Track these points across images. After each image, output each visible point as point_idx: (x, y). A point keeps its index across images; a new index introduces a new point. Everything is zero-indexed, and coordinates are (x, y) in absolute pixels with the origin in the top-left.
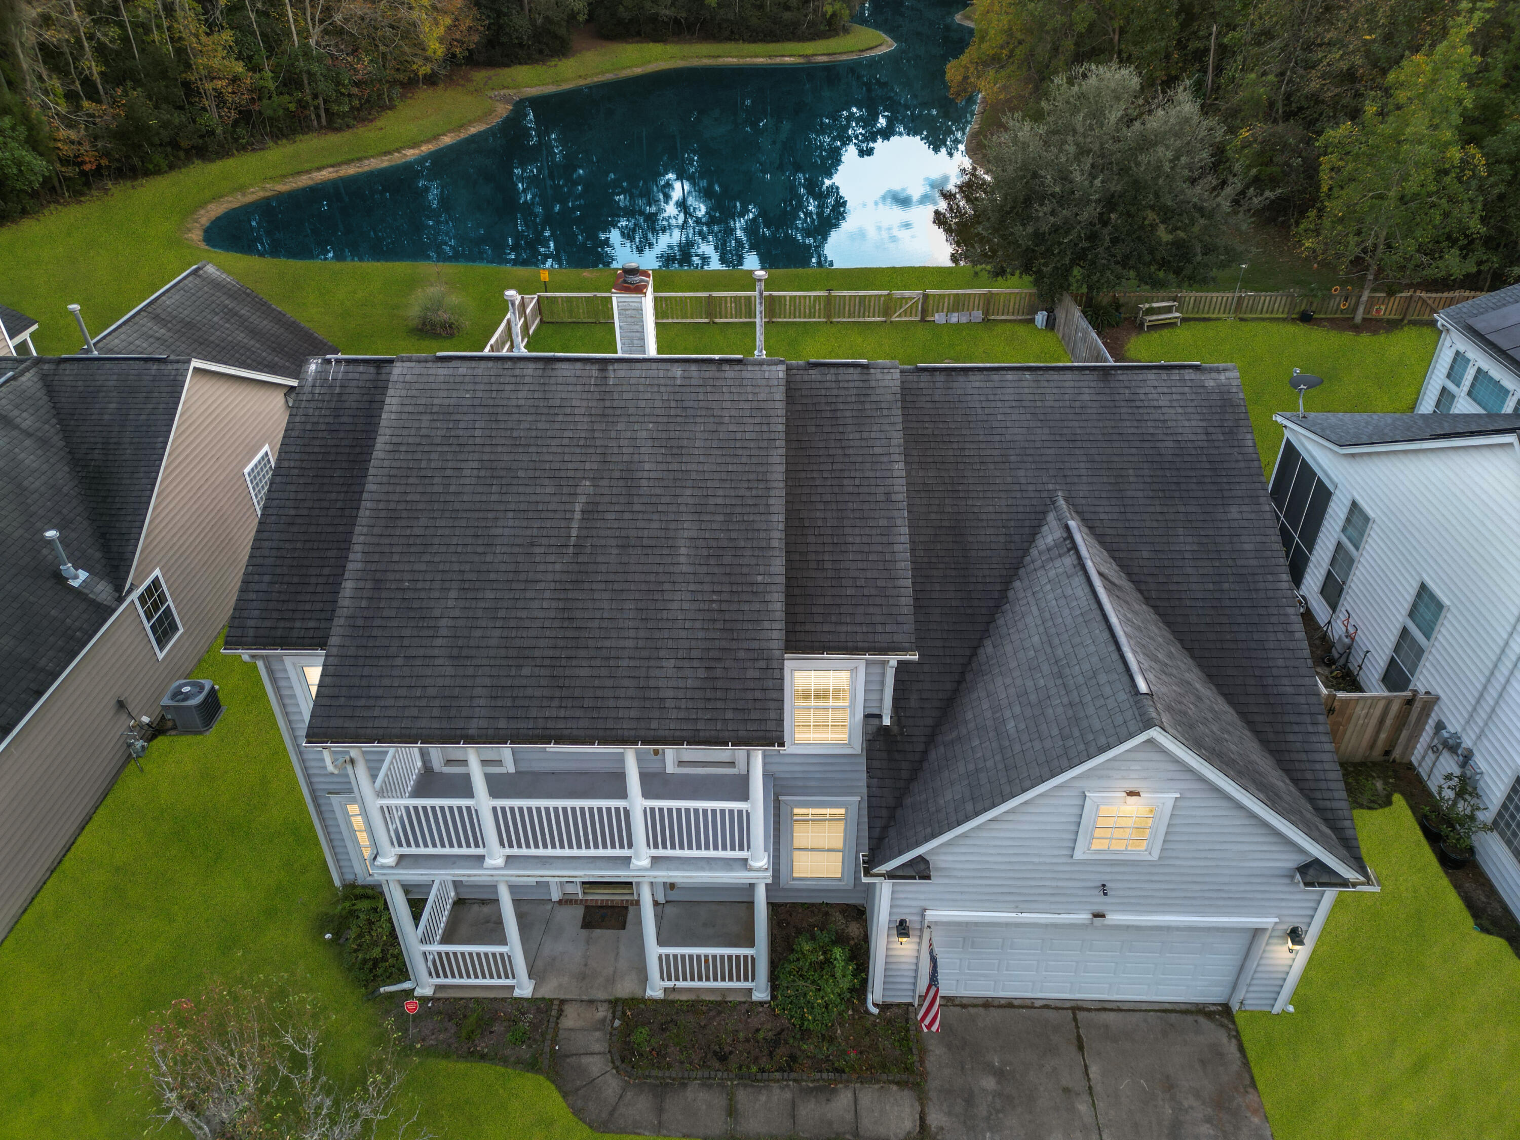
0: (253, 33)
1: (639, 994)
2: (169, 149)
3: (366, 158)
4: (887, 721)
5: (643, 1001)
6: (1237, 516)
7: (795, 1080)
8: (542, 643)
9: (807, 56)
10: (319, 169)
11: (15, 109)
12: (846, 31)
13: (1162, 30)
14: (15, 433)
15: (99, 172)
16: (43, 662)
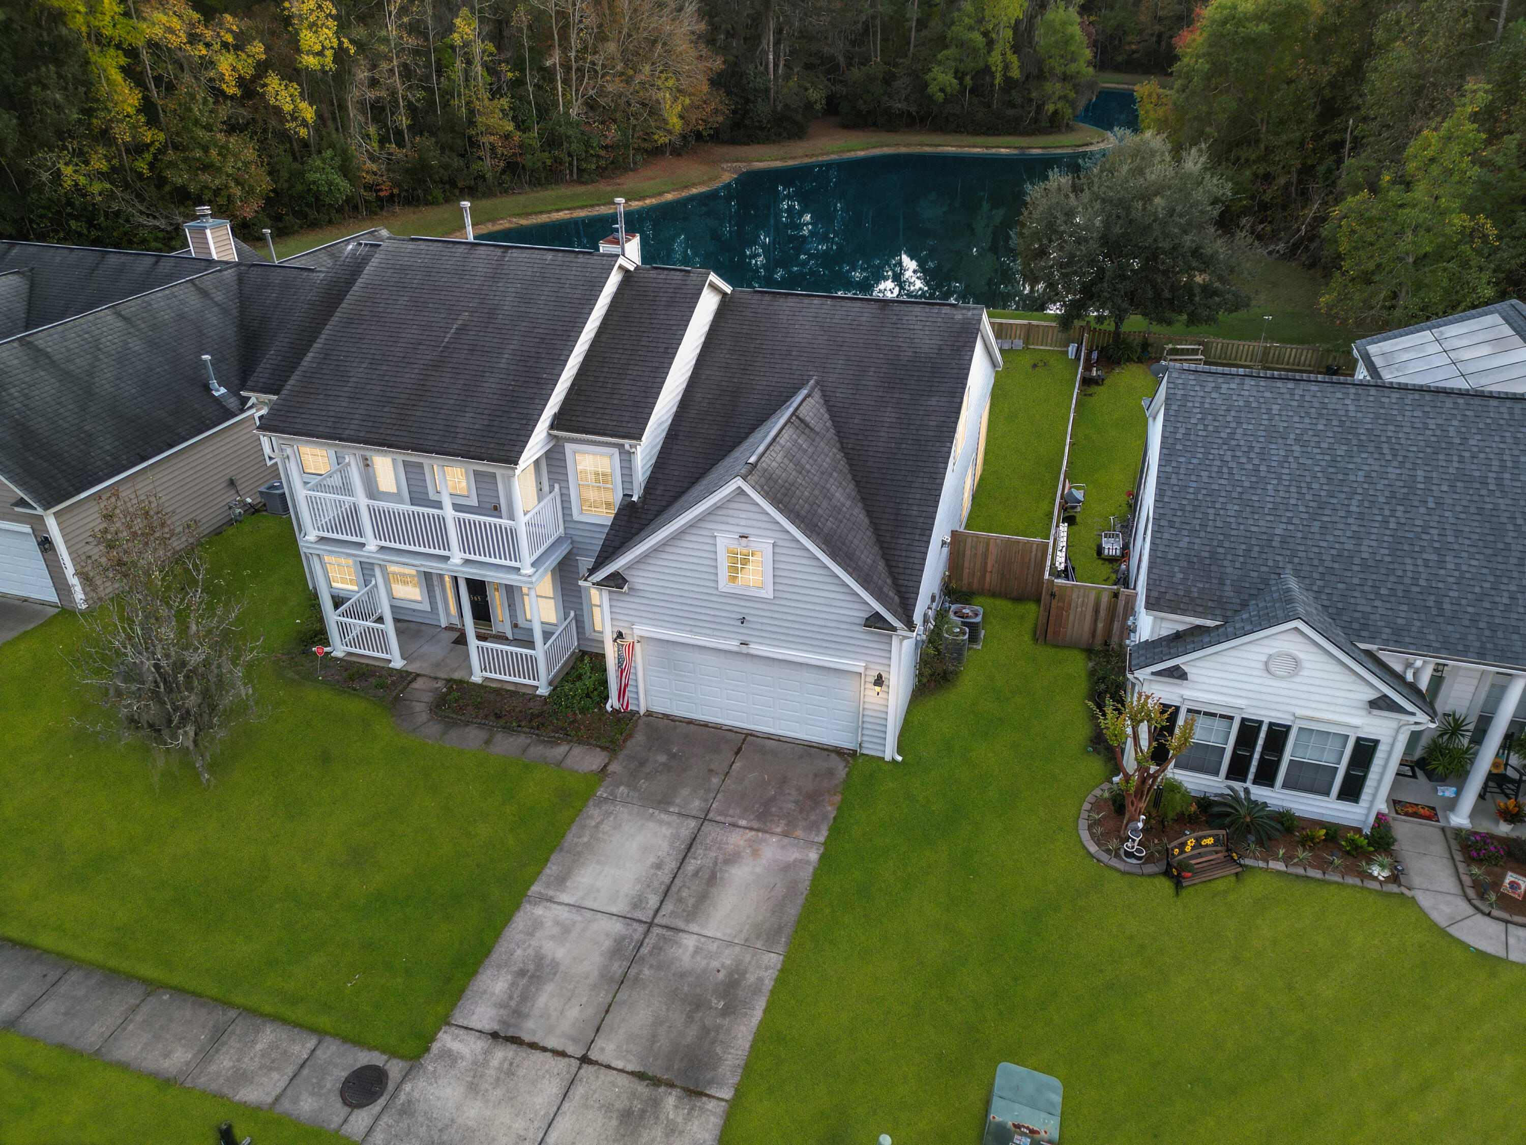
0: (529, 103)
1: (466, 679)
2: (447, 186)
4: (635, 498)
5: (468, 682)
7: (537, 735)
8: (402, 396)
9: (1022, 148)
10: (558, 211)
11: (338, 146)
12: (1069, 129)
13: (1300, 122)
14: (209, 302)
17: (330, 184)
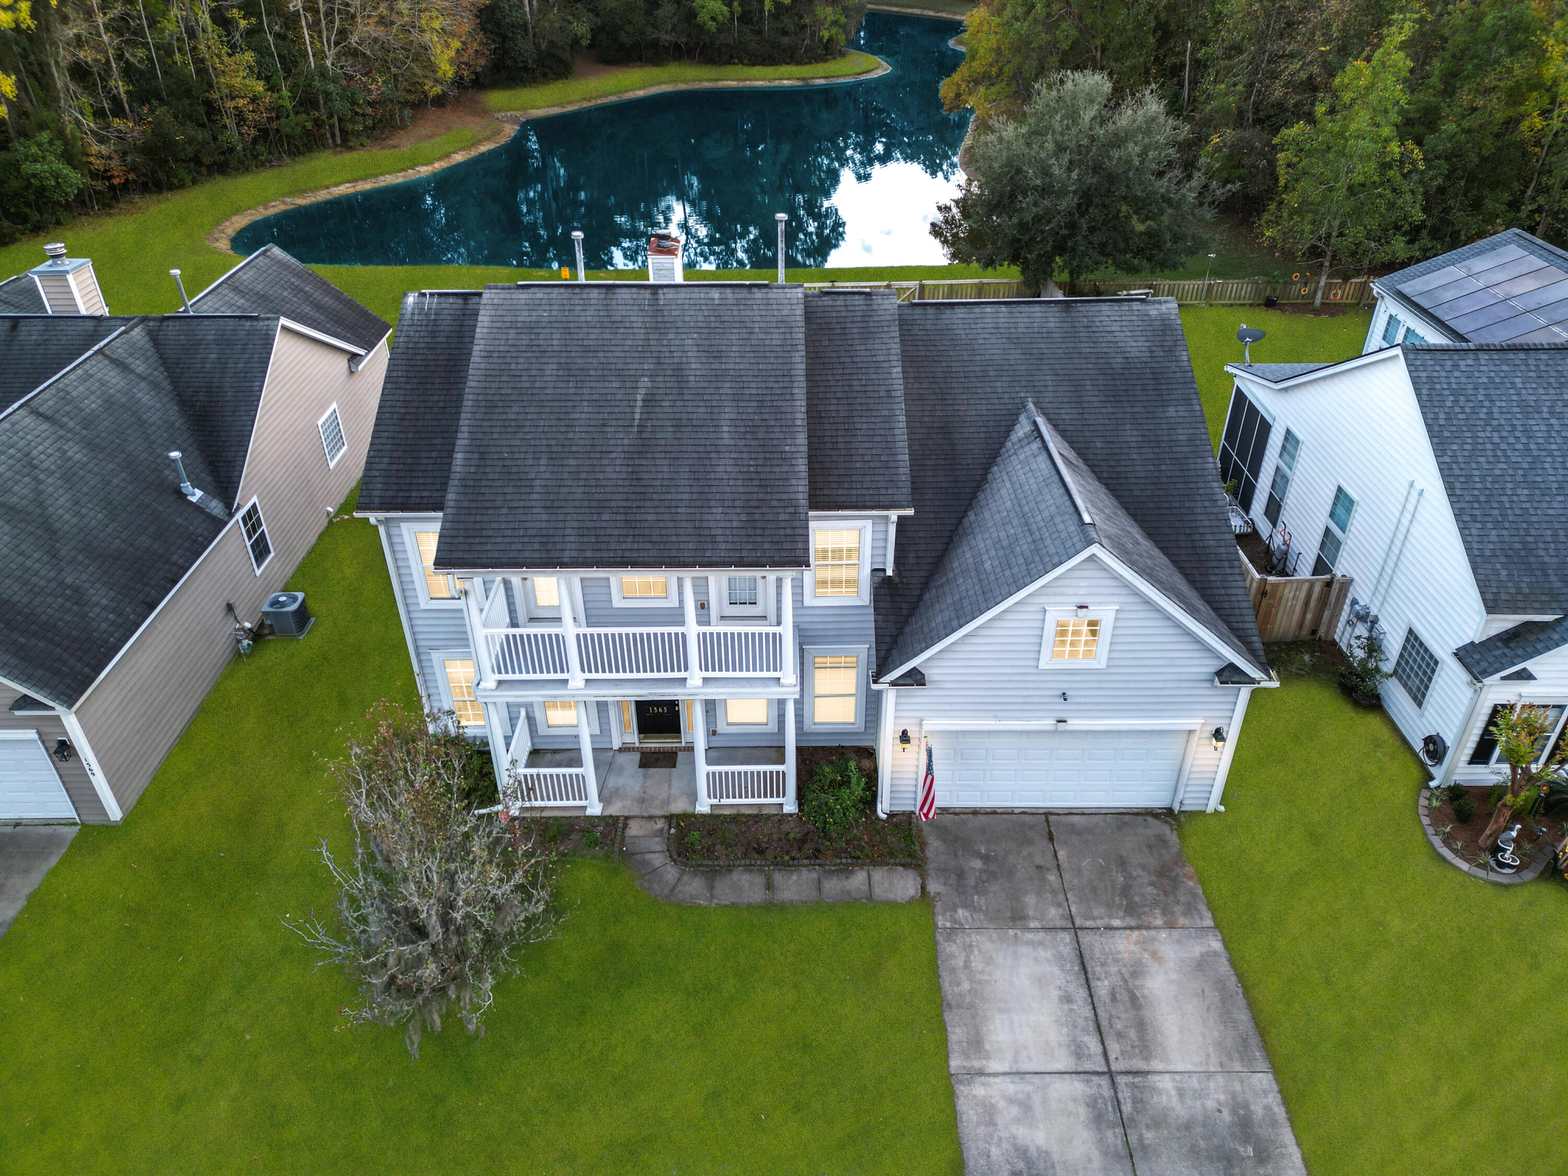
0: (271, 55)
1: (689, 810)
2: (192, 165)
3: (382, 174)
4: (890, 573)
5: (694, 815)
6: (1174, 414)
7: (820, 865)
8: (617, 497)
9: (803, 79)
10: (337, 185)
11: (52, 125)
12: (842, 55)
13: (1141, 46)
14: (132, 376)
15: (126, 187)
16: (175, 557)
17: (56, 175)
